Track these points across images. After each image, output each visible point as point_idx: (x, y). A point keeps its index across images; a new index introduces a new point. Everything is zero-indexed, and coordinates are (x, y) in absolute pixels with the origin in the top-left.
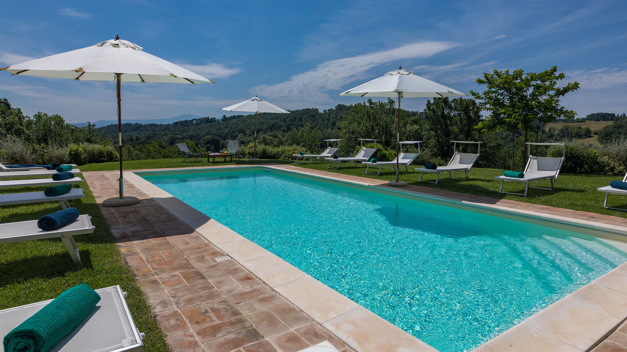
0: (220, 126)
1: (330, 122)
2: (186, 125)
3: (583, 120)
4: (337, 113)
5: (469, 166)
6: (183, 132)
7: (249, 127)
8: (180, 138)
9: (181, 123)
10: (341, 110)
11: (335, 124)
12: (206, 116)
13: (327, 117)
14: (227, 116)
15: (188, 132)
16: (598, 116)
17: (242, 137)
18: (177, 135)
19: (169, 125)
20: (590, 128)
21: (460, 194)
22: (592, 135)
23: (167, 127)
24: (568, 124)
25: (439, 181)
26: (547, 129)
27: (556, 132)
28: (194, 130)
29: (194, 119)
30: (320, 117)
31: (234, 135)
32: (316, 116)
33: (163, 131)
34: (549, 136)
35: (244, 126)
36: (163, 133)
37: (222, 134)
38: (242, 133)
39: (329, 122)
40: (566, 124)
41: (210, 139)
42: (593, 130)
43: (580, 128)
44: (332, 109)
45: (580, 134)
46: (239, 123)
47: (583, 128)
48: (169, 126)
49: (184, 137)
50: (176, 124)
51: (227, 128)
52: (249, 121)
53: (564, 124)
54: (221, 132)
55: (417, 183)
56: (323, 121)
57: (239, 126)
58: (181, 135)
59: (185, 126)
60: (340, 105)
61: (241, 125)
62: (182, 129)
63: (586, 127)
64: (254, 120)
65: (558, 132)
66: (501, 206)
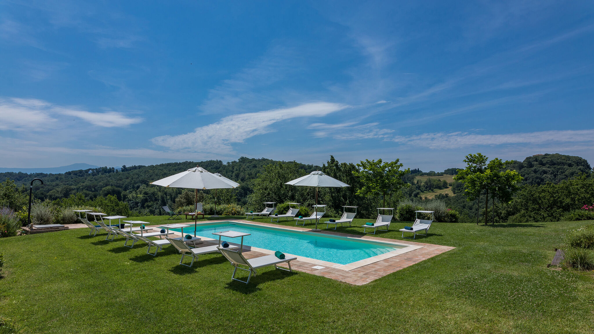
0: (120, 176)
1: (234, 174)
2: (81, 175)
3: (441, 174)
4: (241, 165)
5: (351, 220)
6: (78, 183)
7: (152, 178)
8: (75, 189)
9: (75, 173)
10: (244, 162)
11: (239, 176)
12: (104, 166)
13: (231, 169)
14: (127, 166)
15: (84, 183)
16: (452, 171)
17: (145, 188)
18: (71, 185)
19: (60, 174)
20: (447, 181)
21: (347, 234)
22: (448, 186)
23: (58, 177)
24: (431, 177)
25: (337, 228)
26: (416, 182)
27: (422, 184)
28: (91, 181)
29: (90, 169)
30: (224, 169)
31: (136, 185)
32: (220, 167)
33: (52, 181)
34: (417, 187)
35: (147, 177)
36: (54, 183)
37: (123, 184)
38: (145, 183)
39: (232, 173)
40: (429, 177)
41: (110, 190)
42: (449, 183)
43: (439, 180)
44: (235, 162)
45: (439, 185)
46: (141, 174)
47: (441, 181)
48: (60, 176)
49: (80, 188)
50: (69, 173)
51: (127, 178)
52: (152, 171)
53: (428, 177)
54: (121, 182)
55: (326, 230)
56: (227, 172)
57: (141, 177)
58: (76, 185)
59: (79, 176)
60: (243, 157)
61: (143, 175)
62: (77, 179)
63: (444, 180)
64: (156, 171)
65: (424, 184)
66: (363, 238)
